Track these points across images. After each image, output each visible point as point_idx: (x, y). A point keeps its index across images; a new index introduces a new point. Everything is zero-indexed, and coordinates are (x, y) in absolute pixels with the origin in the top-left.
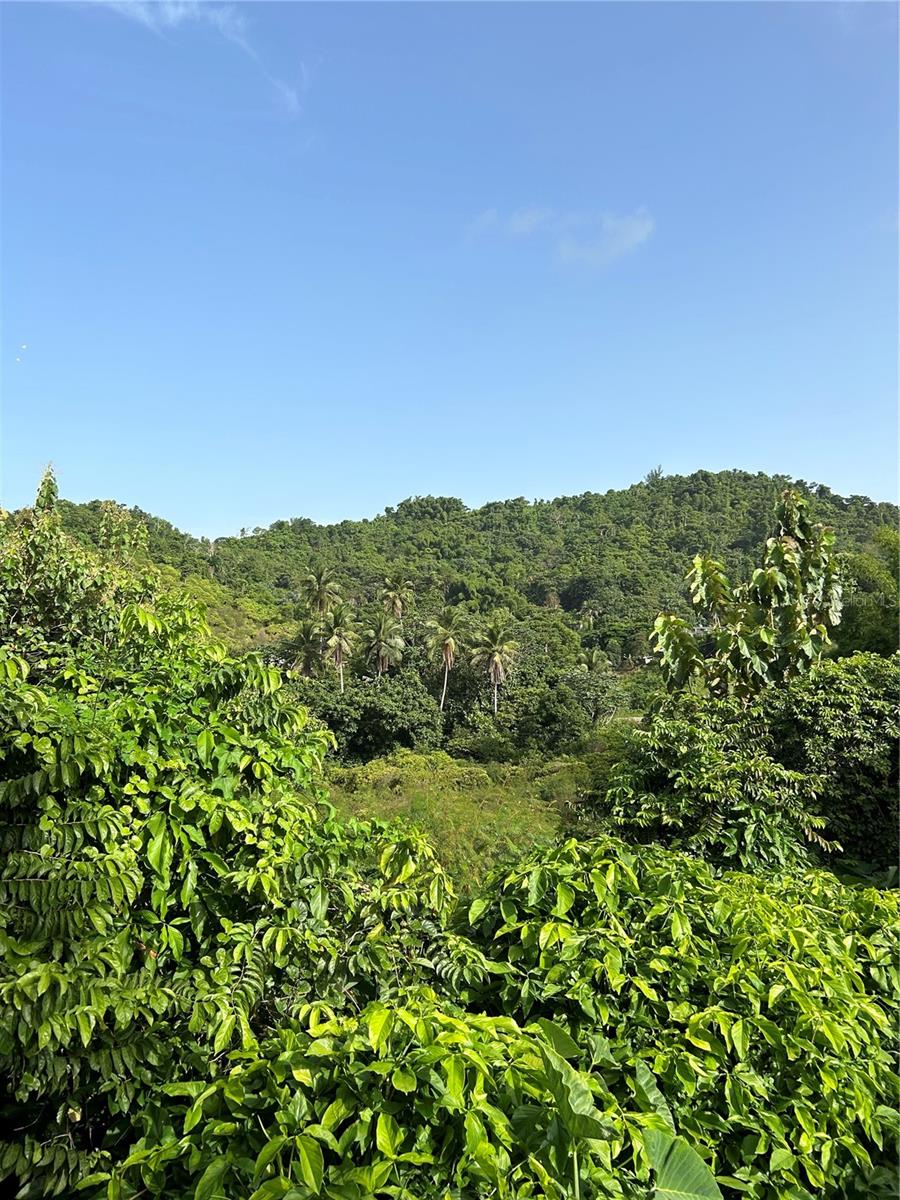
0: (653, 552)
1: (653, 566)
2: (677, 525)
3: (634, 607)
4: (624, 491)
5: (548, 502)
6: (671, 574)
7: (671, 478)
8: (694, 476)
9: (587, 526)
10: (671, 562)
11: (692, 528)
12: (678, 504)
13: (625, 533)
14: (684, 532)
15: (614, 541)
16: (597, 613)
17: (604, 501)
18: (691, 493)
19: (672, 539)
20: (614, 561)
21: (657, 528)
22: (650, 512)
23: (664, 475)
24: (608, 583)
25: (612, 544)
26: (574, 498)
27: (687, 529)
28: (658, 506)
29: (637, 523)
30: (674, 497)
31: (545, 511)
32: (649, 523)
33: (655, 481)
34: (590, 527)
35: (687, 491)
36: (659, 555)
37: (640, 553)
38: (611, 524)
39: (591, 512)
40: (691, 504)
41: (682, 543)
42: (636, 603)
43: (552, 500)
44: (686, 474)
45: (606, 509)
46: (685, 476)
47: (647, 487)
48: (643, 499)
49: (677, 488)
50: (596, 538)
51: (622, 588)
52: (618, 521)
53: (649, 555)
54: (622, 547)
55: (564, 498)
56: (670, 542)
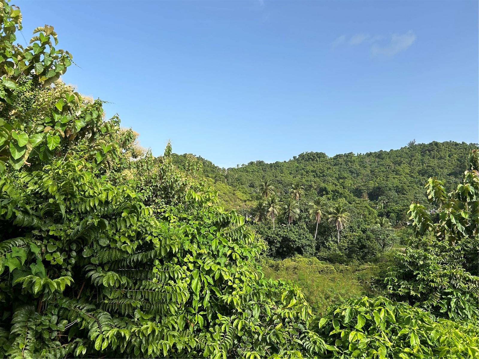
0: (412, 176)
1: (411, 182)
2: (422, 165)
3: (402, 200)
4: (398, 150)
5: (363, 154)
6: (419, 186)
7: (419, 145)
8: (431, 144)
9: (381, 165)
10: (420, 181)
11: (430, 166)
12: (423, 156)
13: (398, 168)
14: (426, 168)
15: (393, 171)
16: (385, 202)
17: (388, 154)
18: (429, 151)
19: (420, 171)
20: (393, 180)
21: (413, 166)
22: (410, 159)
23: (416, 143)
24: (390, 189)
25: (392, 173)
26: (375, 153)
27: (427, 166)
28: (414, 156)
29: (404, 164)
30: (421, 152)
31: (362, 158)
32: (410, 164)
33: (412, 146)
34: (382, 165)
35: (427, 150)
36: (414, 178)
37: (405, 177)
38: (391, 164)
39: (383, 159)
40: (429, 156)
41: (425, 173)
42: (403, 198)
43: (365, 154)
44: (427, 143)
45: (389, 158)
46: (426, 144)
47: (408, 148)
48: (407, 153)
49: (422, 149)
50: (385, 170)
51: (397, 192)
52: (395, 163)
53: (409, 178)
54: (397, 174)
55: (371, 153)
56: (419, 172)
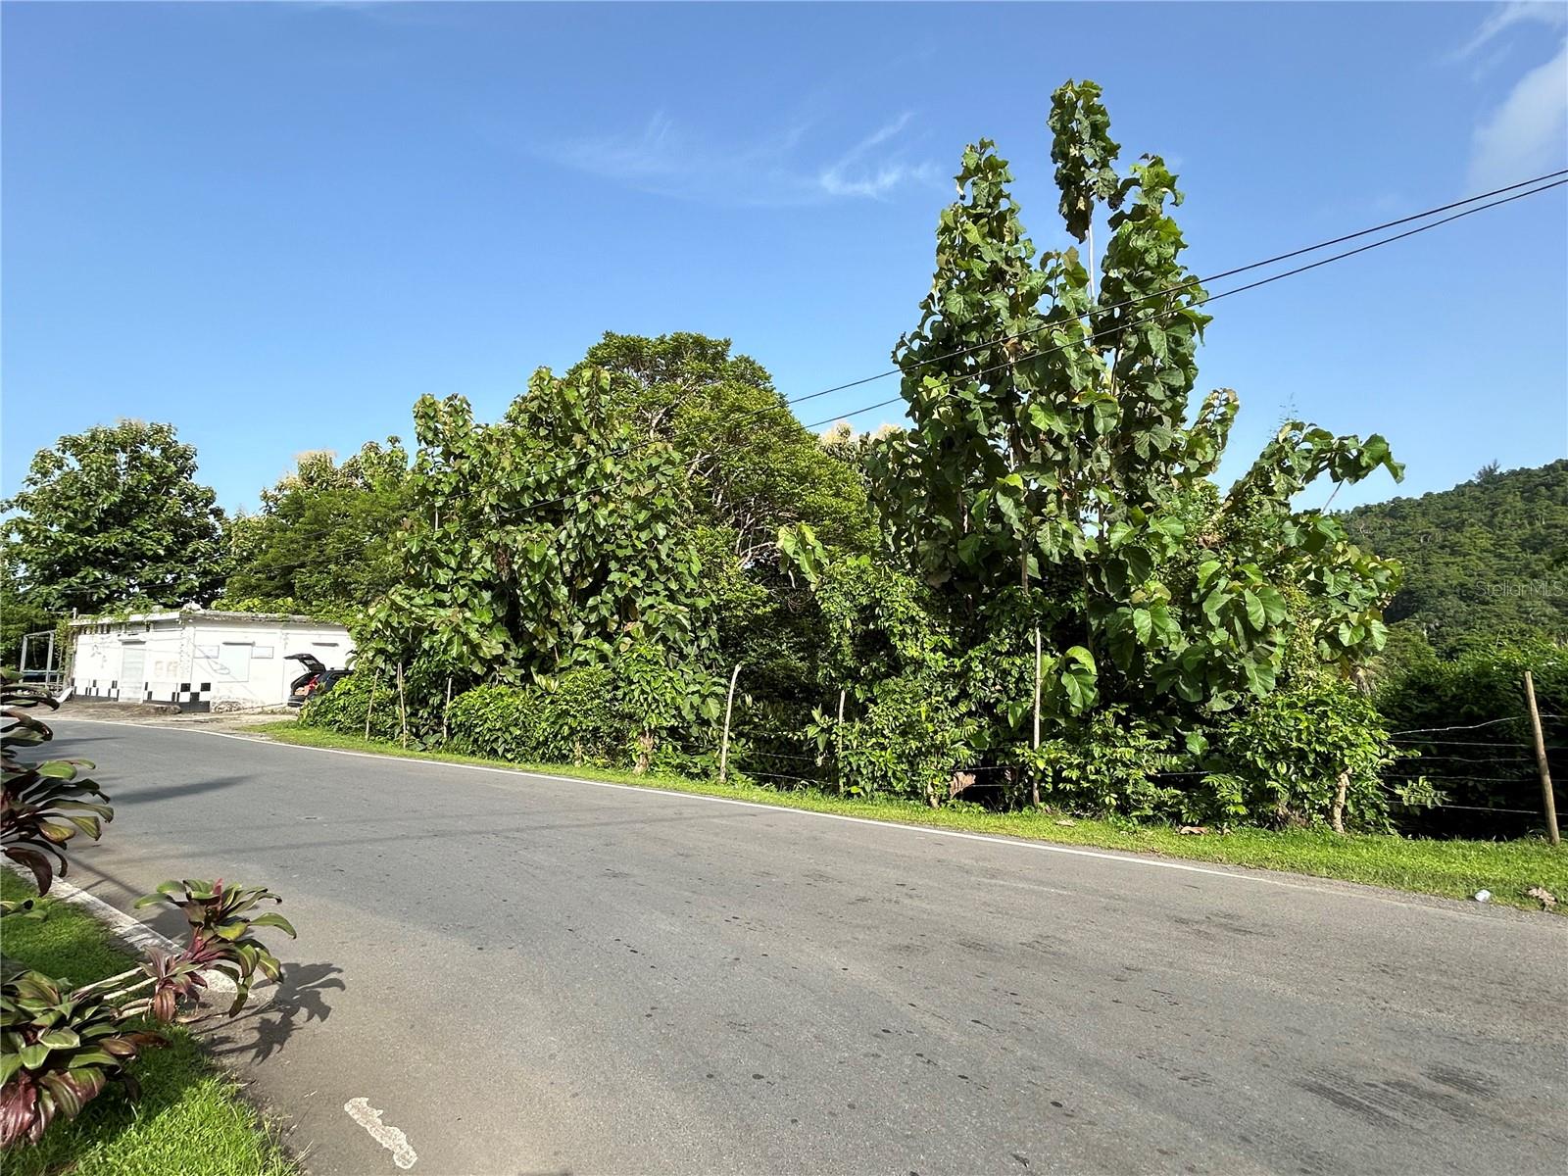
0: (1500, 556)
1: (1501, 571)
2: (1531, 524)
3: (1483, 618)
4: (1446, 493)
5: (1347, 511)
6: (1528, 580)
7: (1513, 473)
8: (1549, 469)
9: (1401, 533)
10: (1527, 566)
11: (1556, 526)
12: (1530, 500)
13: (1454, 537)
14: (1543, 531)
15: (1442, 547)
16: (1432, 626)
17: (1420, 505)
18: (1548, 487)
19: (1526, 540)
20: (1445, 569)
21: (1501, 529)
22: (1488, 512)
23: (1503, 469)
24: (1442, 593)
25: (1439, 551)
26: (1380, 505)
27: (1547, 527)
28: (1500, 505)
29: (1472, 525)
30: (1522, 492)
32: (1490, 524)
33: (1490, 479)
34: (1407, 534)
35: (1542, 484)
36: (1508, 559)
37: (1480, 559)
38: (1433, 529)
39: (1404, 518)
40: (1550, 498)
41: (1540, 544)
42: (1485, 614)
43: (1351, 510)
45: (1424, 514)
46: (1534, 467)
47: (1479, 485)
48: (1476, 499)
49: (1524, 483)
50: (1417, 546)
51: (1462, 598)
52: (1445, 526)
53: (1494, 561)
54: (1453, 553)
55: (1367, 506)
56: (1523, 544)
